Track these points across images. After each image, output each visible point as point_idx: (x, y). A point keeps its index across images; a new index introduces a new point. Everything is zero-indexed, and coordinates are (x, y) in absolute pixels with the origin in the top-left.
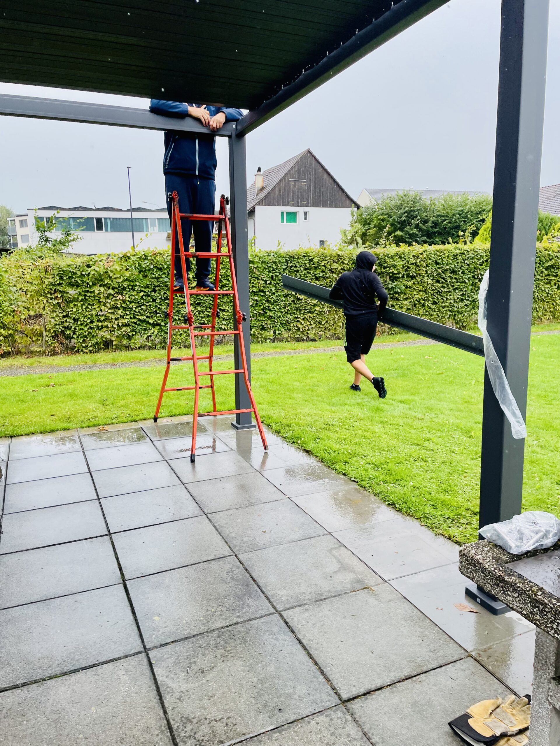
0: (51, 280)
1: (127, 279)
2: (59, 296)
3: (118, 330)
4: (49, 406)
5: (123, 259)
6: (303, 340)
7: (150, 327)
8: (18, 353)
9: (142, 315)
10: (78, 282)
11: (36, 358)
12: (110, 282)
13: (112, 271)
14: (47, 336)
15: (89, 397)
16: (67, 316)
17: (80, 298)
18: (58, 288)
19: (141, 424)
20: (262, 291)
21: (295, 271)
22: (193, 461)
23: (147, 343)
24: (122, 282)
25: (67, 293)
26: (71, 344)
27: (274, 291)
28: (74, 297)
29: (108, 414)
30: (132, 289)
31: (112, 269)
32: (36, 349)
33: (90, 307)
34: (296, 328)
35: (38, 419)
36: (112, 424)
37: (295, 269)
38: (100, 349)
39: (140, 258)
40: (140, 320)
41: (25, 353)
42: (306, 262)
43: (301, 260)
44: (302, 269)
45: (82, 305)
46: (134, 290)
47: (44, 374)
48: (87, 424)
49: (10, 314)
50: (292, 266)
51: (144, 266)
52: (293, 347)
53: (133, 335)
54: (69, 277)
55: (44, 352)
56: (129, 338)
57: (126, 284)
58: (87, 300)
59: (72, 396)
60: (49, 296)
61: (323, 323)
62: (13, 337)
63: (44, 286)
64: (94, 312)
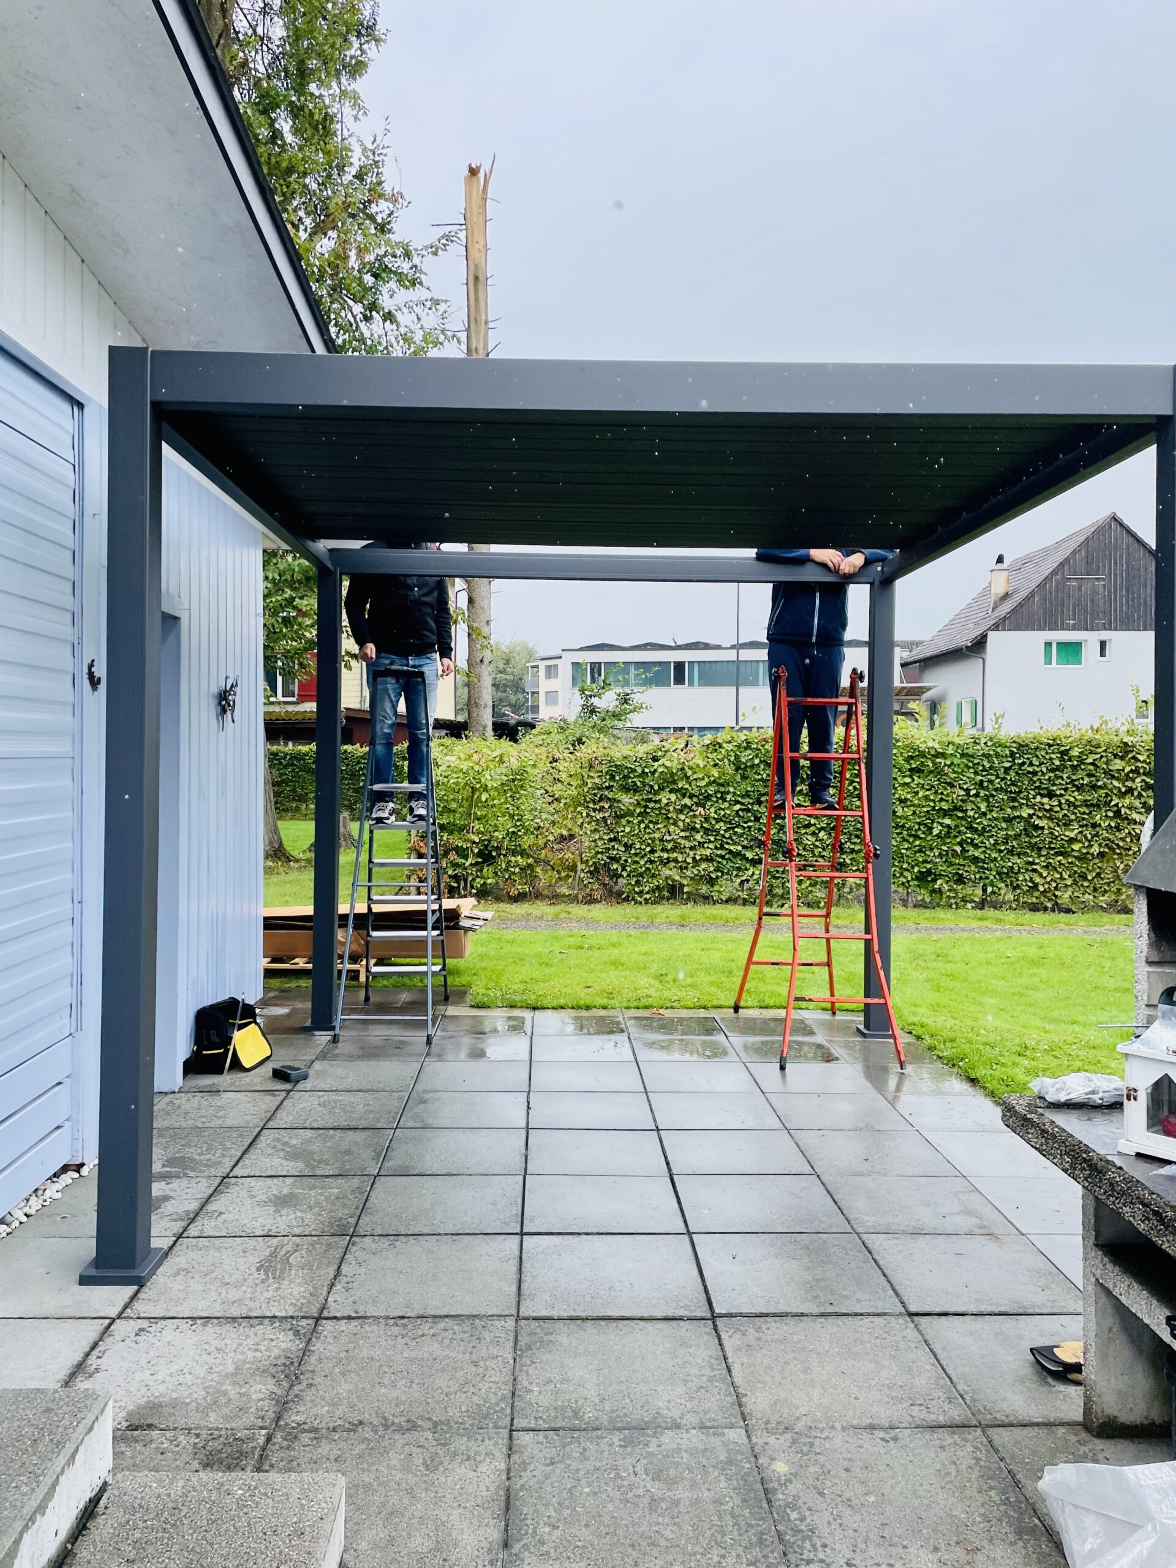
0: (597, 781)
1: (714, 781)
2: (606, 806)
3: (693, 867)
4: (584, 975)
5: (711, 748)
6: (1046, 909)
7: (748, 865)
8: (538, 896)
9: (735, 843)
10: (635, 784)
11: (563, 905)
12: (687, 786)
13: (691, 768)
14: (582, 870)
15: (641, 968)
16: (615, 839)
17: (638, 811)
18: (606, 793)
19: (712, 1013)
20: (960, 809)
21: (1029, 772)
22: (782, 1068)
23: (740, 893)
24: (707, 785)
25: (619, 801)
26: (617, 888)
27: (983, 809)
28: (628, 809)
29: (666, 994)
30: (721, 798)
31: (691, 764)
32: (565, 890)
33: (651, 826)
34: (1030, 884)
35: (568, 990)
36: (672, 1008)
37: (1030, 769)
38: (662, 898)
39: (739, 746)
40: (730, 852)
41: (547, 897)
42: (1054, 756)
43: (1043, 753)
44: (1044, 770)
45: (640, 822)
46: (724, 800)
47: (575, 931)
48: (635, 1004)
49: (533, 833)
50: (1023, 764)
51: (743, 760)
52: (1020, 921)
53: (717, 877)
54: (624, 776)
55: (576, 896)
56: (712, 882)
57: (711, 790)
58: (647, 813)
59: (616, 964)
60: (591, 805)
61: (1090, 877)
62: (533, 870)
63: (586, 789)
64: (657, 835)
